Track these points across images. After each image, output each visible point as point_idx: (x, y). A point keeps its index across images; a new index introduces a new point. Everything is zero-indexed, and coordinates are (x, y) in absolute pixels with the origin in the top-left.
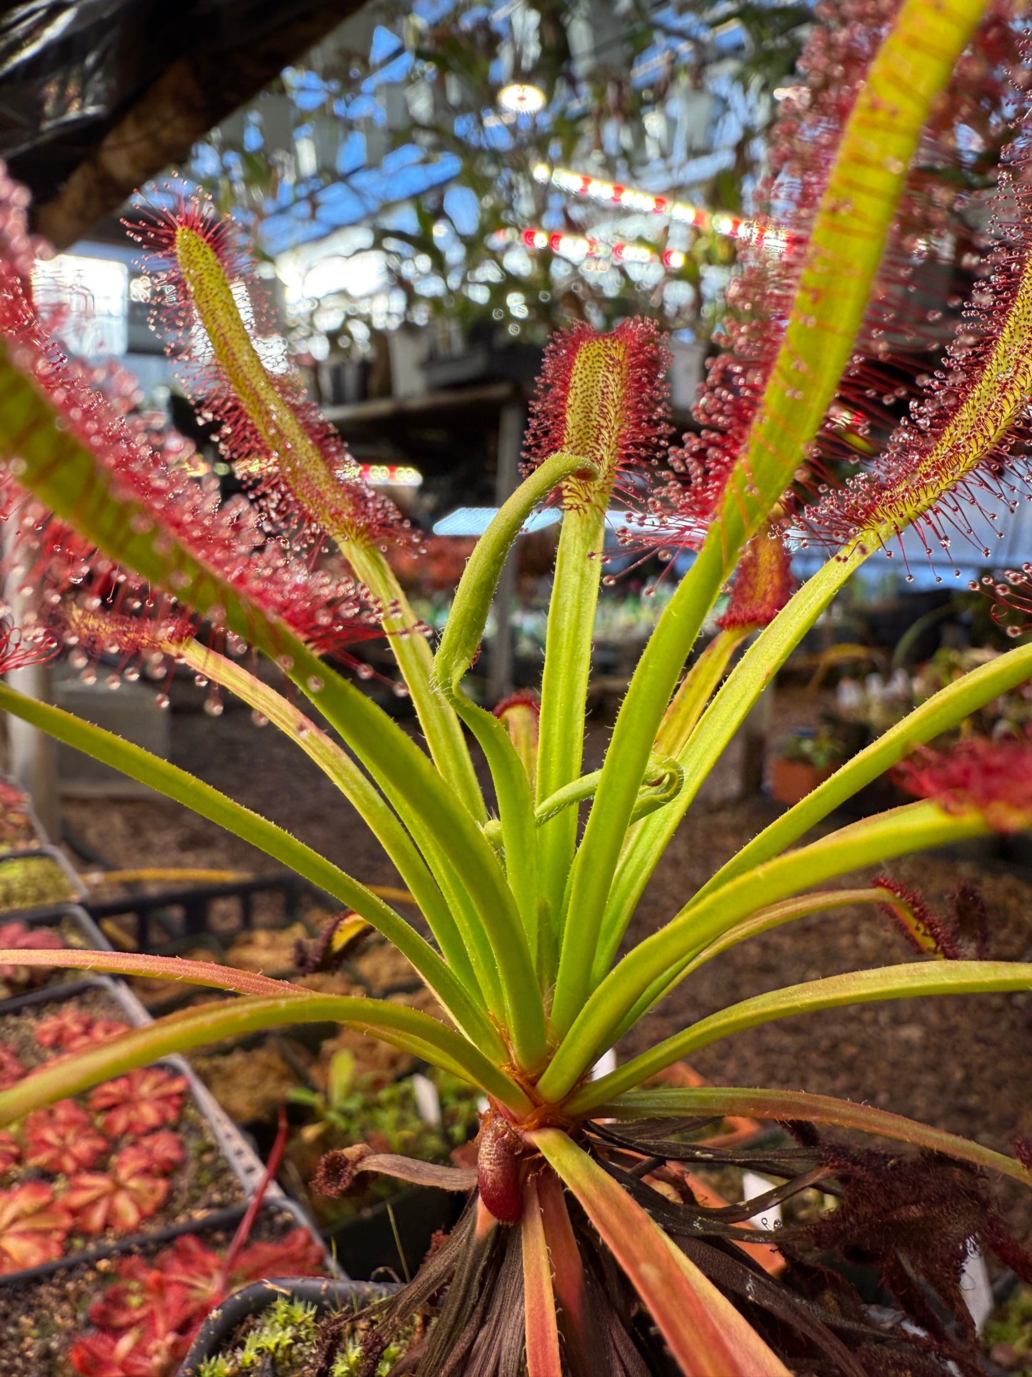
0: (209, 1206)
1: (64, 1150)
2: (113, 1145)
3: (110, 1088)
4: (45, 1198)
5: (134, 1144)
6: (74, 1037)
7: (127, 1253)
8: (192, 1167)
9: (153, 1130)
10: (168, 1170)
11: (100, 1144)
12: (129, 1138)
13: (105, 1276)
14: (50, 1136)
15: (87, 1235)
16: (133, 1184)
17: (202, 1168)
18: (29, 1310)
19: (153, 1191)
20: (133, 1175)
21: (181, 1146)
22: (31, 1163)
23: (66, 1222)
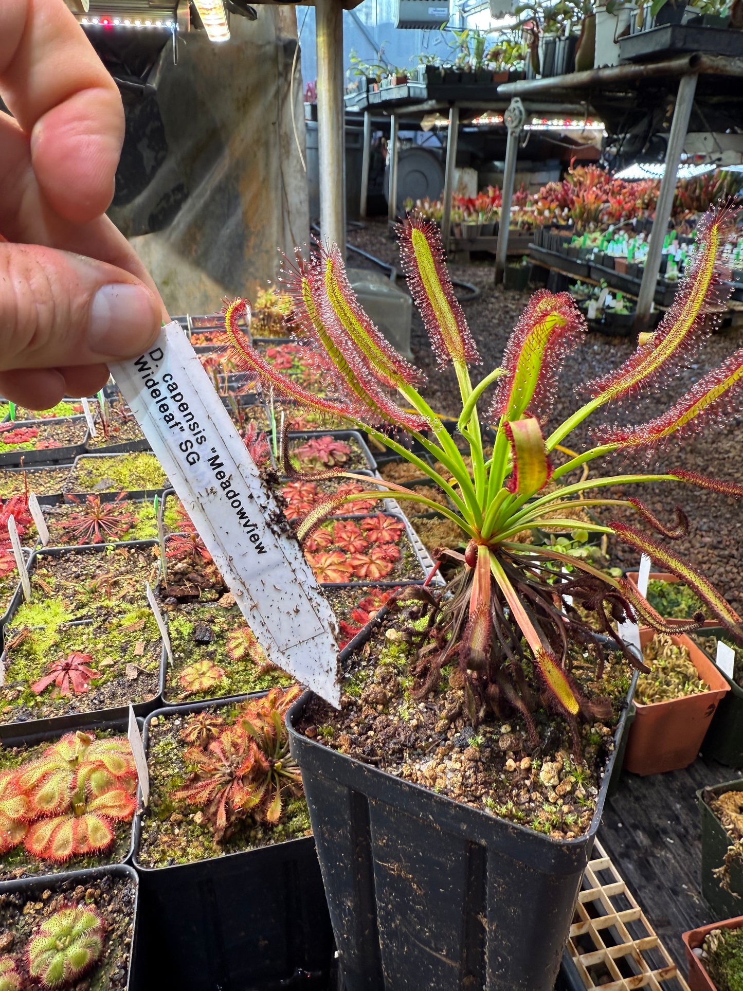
0: (409, 578)
1: (350, 543)
2: (370, 545)
3: (369, 521)
4: (342, 560)
5: (379, 547)
7: (374, 587)
8: (404, 561)
9: (388, 543)
10: (393, 560)
11: (365, 544)
12: (377, 544)
13: (365, 593)
14: (344, 536)
16: (378, 562)
17: (408, 563)
18: (337, 597)
19: (387, 566)
20: (378, 558)
21: (399, 552)
22: (337, 545)
23: (351, 570)
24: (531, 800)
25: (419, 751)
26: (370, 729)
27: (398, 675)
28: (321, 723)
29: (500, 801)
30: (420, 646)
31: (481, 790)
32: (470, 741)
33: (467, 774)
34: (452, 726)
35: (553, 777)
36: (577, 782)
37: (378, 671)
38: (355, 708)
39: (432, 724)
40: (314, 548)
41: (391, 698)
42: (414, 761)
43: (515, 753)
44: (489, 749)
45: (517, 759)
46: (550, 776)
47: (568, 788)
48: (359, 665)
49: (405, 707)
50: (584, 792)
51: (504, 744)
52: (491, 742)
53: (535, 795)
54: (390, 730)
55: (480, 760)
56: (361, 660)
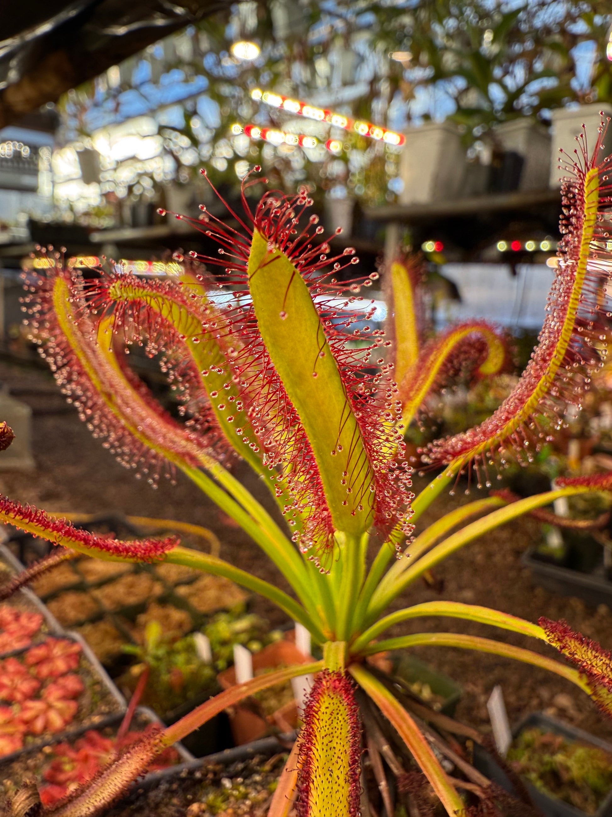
0: (102, 714)
1: (15, 689)
2: (42, 683)
3: (35, 652)
4: (8, 716)
5: (55, 682)
7: (59, 742)
8: (89, 694)
9: (63, 675)
10: (75, 696)
11: (34, 684)
12: (51, 679)
13: (48, 757)
14: (5, 681)
15: (34, 734)
16: (58, 704)
17: (95, 693)
18: (9, 776)
19: (70, 707)
20: (57, 700)
21: (82, 682)
23: (22, 728)
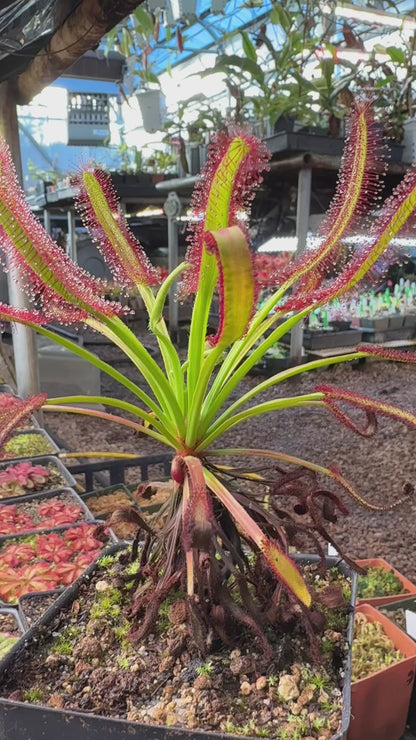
1: (54, 553)
2: (75, 553)
3: (73, 531)
5: (84, 553)
6: (56, 512)
12: (82, 551)
14: (48, 548)
15: (64, 583)
22: (41, 556)
23: (56, 578)
24: (273, 718)
25: (144, 695)
26: (86, 684)
27: (113, 625)
28: (28, 688)
29: (240, 723)
30: (133, 591)
31: (218, 717)
32: (199, 670)
33: (200, 704)
34: (178, 662)
35: (293, 688)
36: (318, 689)
37: (90, 625)
38: (66, 668)
39: (156, 665)
40: (17, 562)
41: (107, 650)
42: (139, 708)
43: (249, 675)
44: (220, 675)
45: (252, 679)
46: (289, 688)
47: (310, 697)
48: (69, 623)
49: (124, 656)
50: (327, 696)
51: (235, 668)
52: (220, 668)
53: (278, 711)
54: (110, 678)
55: (213, 688)
56: (70, 618)
